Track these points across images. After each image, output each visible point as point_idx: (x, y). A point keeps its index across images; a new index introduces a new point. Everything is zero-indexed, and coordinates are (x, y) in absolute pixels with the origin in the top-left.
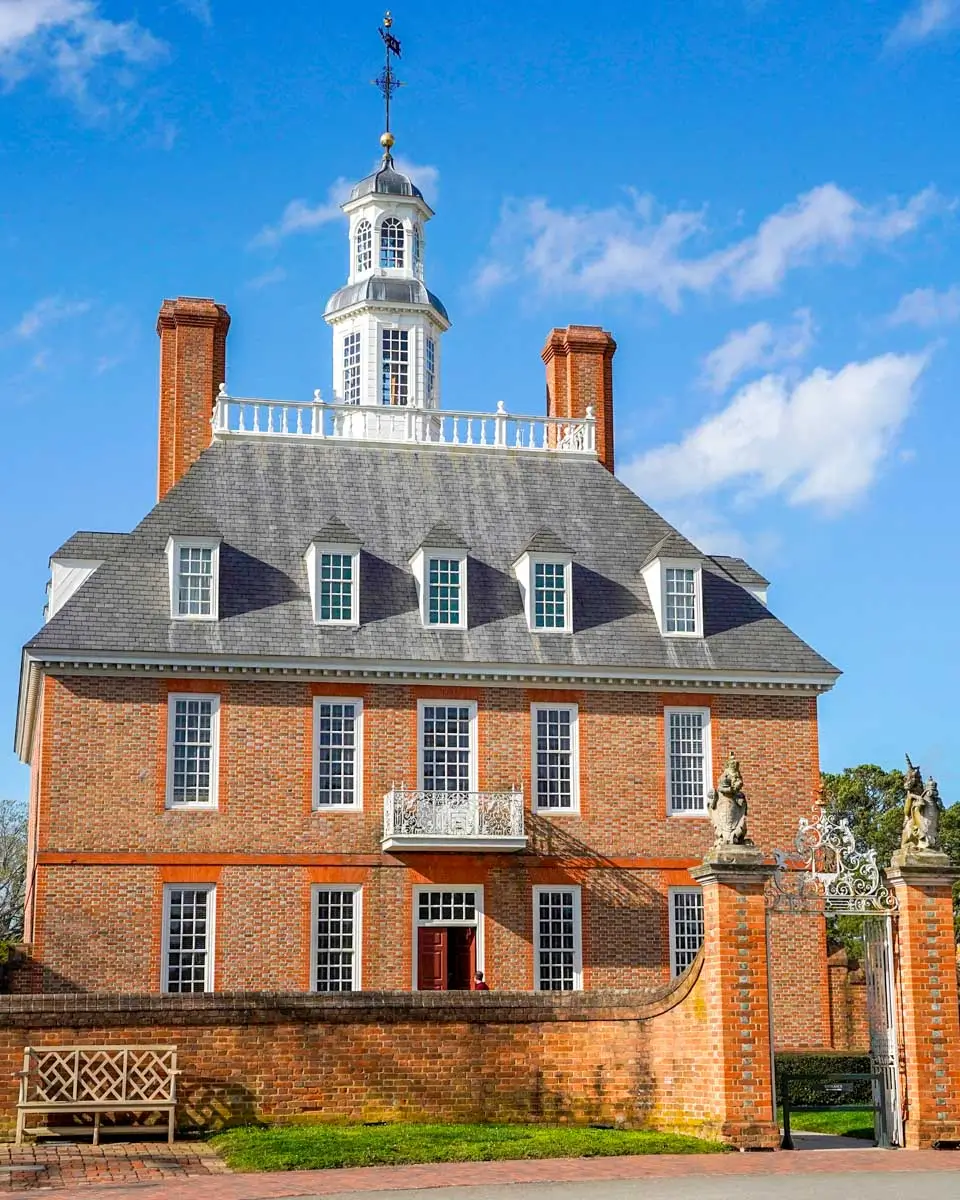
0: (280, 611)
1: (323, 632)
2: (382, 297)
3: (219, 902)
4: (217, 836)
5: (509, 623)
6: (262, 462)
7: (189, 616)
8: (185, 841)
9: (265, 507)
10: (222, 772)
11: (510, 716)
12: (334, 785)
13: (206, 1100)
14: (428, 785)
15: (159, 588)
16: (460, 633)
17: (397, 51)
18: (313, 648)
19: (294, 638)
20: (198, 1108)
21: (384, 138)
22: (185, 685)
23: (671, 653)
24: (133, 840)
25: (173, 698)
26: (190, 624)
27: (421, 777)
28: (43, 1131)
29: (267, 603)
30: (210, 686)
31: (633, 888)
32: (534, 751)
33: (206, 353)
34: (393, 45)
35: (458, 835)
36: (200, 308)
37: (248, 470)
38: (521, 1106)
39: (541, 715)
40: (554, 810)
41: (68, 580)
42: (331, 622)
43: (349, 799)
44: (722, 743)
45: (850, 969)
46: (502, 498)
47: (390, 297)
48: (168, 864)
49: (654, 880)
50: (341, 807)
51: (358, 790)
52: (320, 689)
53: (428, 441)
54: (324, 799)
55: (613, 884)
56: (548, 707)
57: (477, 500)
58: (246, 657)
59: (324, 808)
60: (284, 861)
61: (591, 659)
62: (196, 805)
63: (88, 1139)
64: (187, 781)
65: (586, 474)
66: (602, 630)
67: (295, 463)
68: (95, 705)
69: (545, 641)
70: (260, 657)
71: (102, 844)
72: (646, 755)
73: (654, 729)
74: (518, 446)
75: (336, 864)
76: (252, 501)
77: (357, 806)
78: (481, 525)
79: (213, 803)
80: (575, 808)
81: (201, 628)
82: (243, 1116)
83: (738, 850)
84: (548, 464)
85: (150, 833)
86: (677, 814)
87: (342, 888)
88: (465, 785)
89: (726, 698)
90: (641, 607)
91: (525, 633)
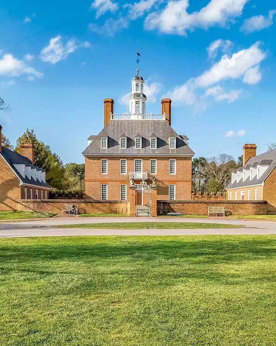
0: (116, 147)
1: (121, 150)
2: (135, 96)
3: (108, 186)
4: (107, 178)
5: (147, 147)
6: (116, 124)
7: (103, 148)
8: (103, 179)
9: (116, 131)
10: (108, 169)
11: (147, 161)
12: (123, 171)
13: (81, 210)
14: (136, 171)
15: (100, 144)
16: (140, 149)
17: (139, 55)
18: (119, 152)
19: (117, 151)
20: (81, 211)
21: (137, 70)
22: (103, 158)
23: (170, 151)
24: (97, 178)
25: (101, 159)
26: (103, 149)
27: (135, 170)
28: (65, 213)
29: (114, 146)
30: (106, 158)
31: (164, 184)
32: (151, 166)
33: (110, 107)
34: (139, 54)
35: (139, 178)
36: (109, 100)
37: (114, 125)
38: (115, 212)
39: (152, 161)
40: (153, 174)
41: (90, 142)
42: (123, 148)
43: (125, 173)
44: (177, 164)
45: (194, 195)
46: (150, 128)
47: (137, 96)
48: (101, 181)
49: (167, 183)
50: (124, 174)
51: (126, 171)
52: (121, 158)
53: (143, 119)
54: (122, 173)
55: (161, 184)
56: (152, 159)
57: (146, 128)
58: (111, 154)
59: (121, 174)
60: (116, 181)
61: (158, 153)
62: (105, 174)
63: (69, 214)
64: (103, 170)
65: (164, 123)
66: (161, 148)
67: (121, 124)
68: (91, 160)
69: (152, 150)
70: (112, 154)
71: (93, 179)
72: (166, 166)
73: (168, 162)
74: (154, 119)
75: (123, 181)
76: (114, 130)
77: (126, 174)
78: (146, 132)
79: (107, 173)
80: (156, 174)
81: (105, 150)
82: (85, 213)
83: (133, 186)
84: (158, 122)
85: (99, 177)
86: (171, 174)
87: (124, 185)
88: (141, 171)
89: (178, 158)
90: (167, 144)
91: (150, 149)
